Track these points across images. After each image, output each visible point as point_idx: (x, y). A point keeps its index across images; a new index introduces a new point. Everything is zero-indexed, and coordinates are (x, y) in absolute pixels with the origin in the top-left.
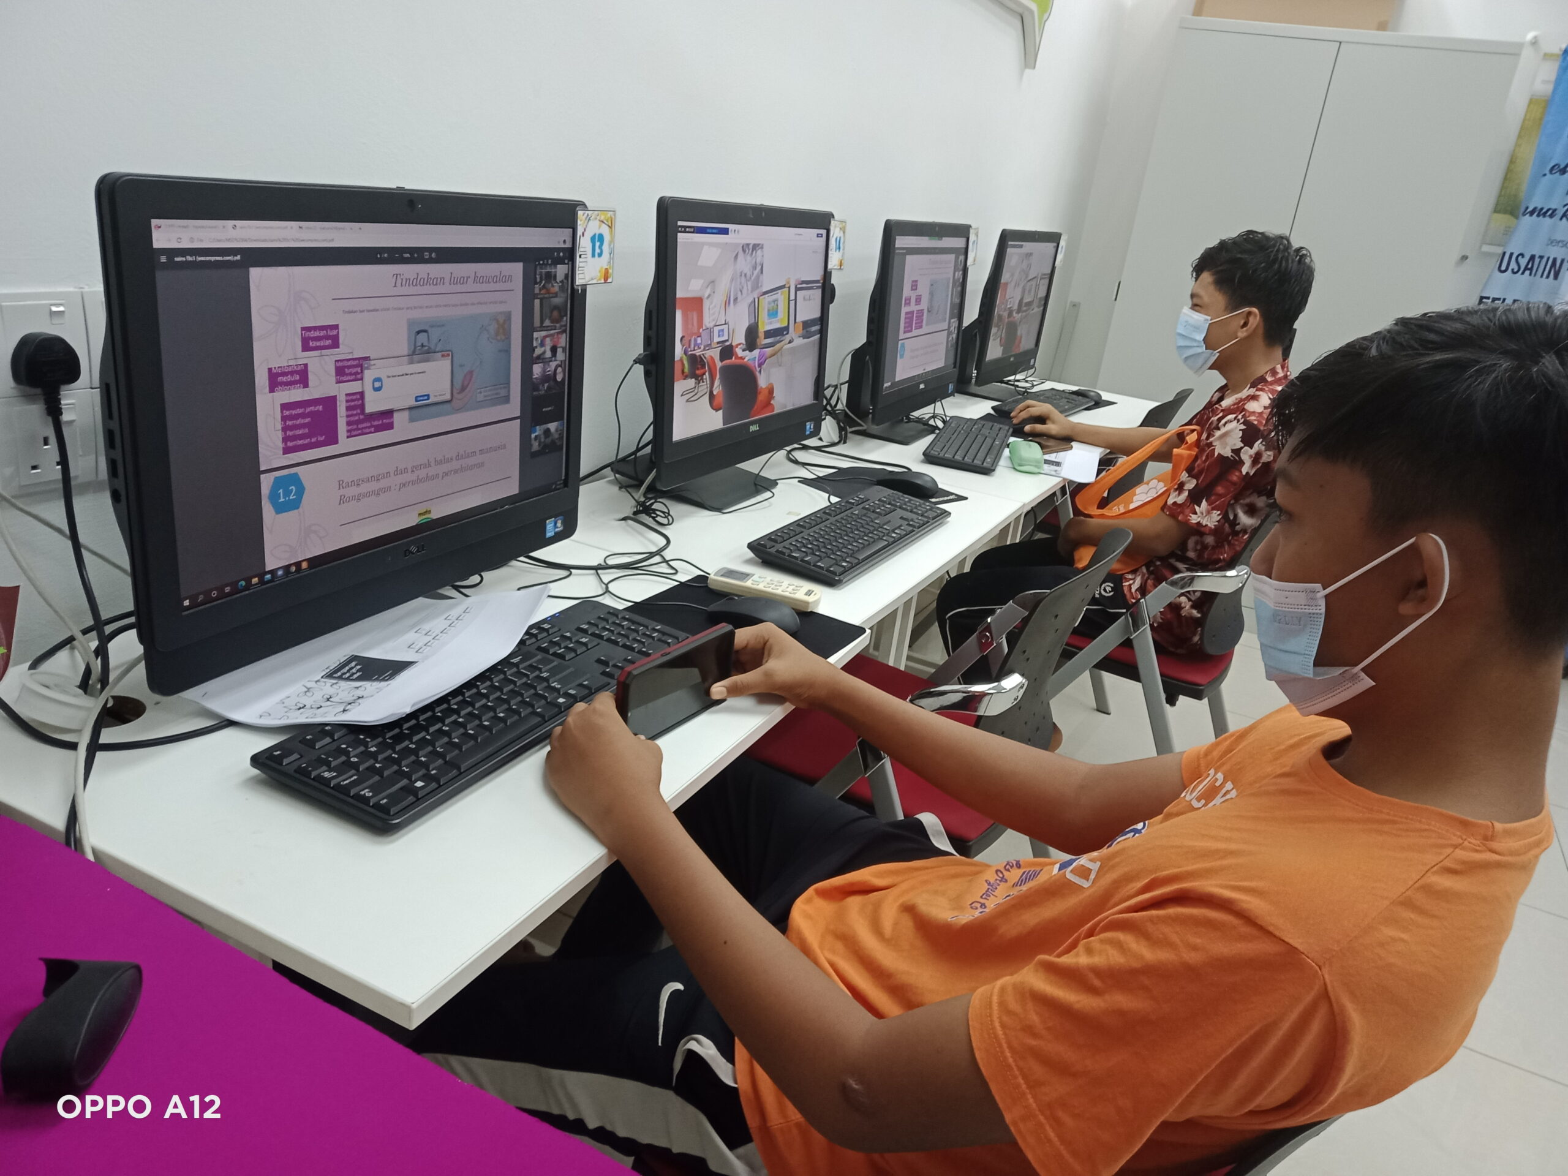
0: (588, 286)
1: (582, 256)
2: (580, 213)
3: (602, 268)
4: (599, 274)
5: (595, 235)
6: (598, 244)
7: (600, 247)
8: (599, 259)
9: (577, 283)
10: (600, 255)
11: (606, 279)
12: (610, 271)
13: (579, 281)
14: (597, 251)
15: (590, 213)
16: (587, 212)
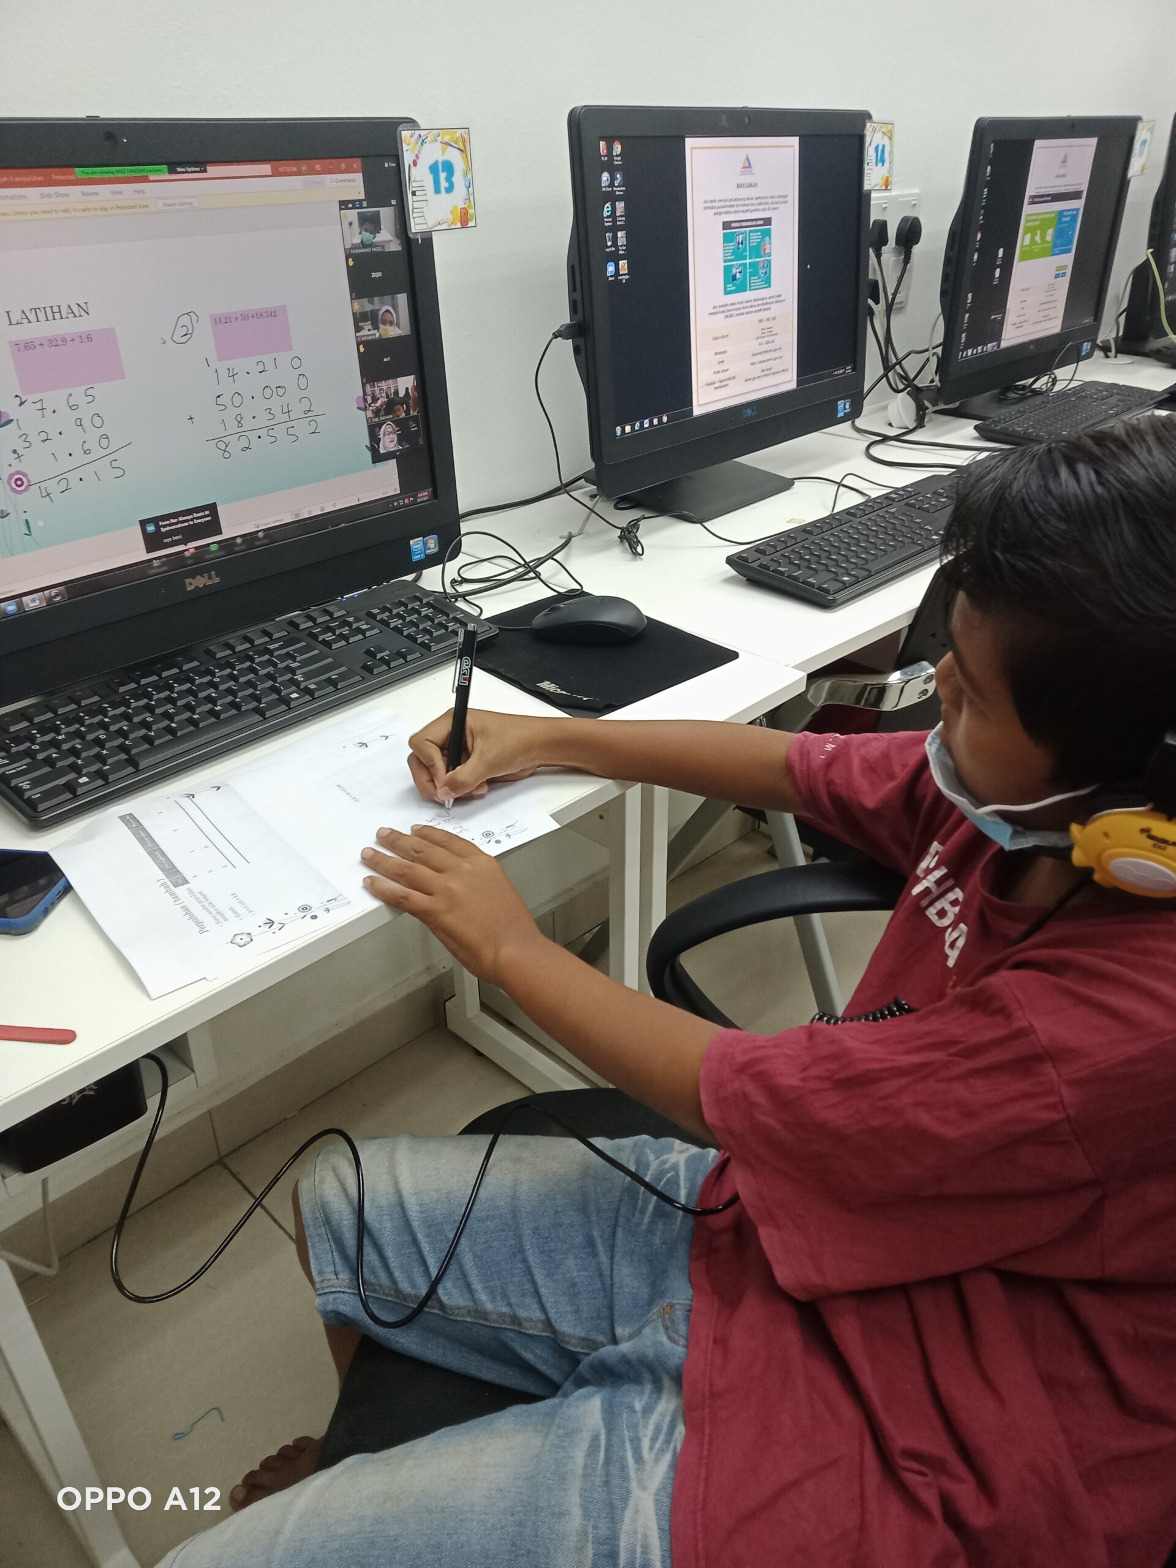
0: (433, 233)
1: (417, 193)
2: (405, 134)
3: (455, 207)
4: (451, 217)
5: (436, 163)
6: (443, 176)
7: (449, 179)
8: (450, 195)
9: (413, 231)
10: (450, 189)
11: (464, 224)
12: (471, 211)
13: (416, 226)
14: (444, 184)
15: (423, 133)
16: (417, 132)
